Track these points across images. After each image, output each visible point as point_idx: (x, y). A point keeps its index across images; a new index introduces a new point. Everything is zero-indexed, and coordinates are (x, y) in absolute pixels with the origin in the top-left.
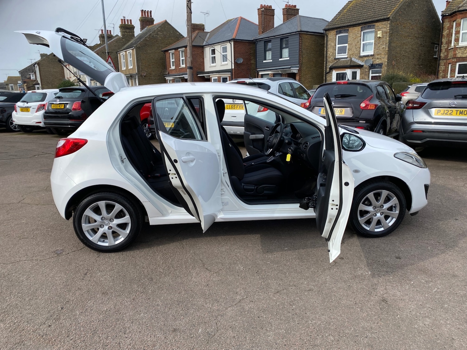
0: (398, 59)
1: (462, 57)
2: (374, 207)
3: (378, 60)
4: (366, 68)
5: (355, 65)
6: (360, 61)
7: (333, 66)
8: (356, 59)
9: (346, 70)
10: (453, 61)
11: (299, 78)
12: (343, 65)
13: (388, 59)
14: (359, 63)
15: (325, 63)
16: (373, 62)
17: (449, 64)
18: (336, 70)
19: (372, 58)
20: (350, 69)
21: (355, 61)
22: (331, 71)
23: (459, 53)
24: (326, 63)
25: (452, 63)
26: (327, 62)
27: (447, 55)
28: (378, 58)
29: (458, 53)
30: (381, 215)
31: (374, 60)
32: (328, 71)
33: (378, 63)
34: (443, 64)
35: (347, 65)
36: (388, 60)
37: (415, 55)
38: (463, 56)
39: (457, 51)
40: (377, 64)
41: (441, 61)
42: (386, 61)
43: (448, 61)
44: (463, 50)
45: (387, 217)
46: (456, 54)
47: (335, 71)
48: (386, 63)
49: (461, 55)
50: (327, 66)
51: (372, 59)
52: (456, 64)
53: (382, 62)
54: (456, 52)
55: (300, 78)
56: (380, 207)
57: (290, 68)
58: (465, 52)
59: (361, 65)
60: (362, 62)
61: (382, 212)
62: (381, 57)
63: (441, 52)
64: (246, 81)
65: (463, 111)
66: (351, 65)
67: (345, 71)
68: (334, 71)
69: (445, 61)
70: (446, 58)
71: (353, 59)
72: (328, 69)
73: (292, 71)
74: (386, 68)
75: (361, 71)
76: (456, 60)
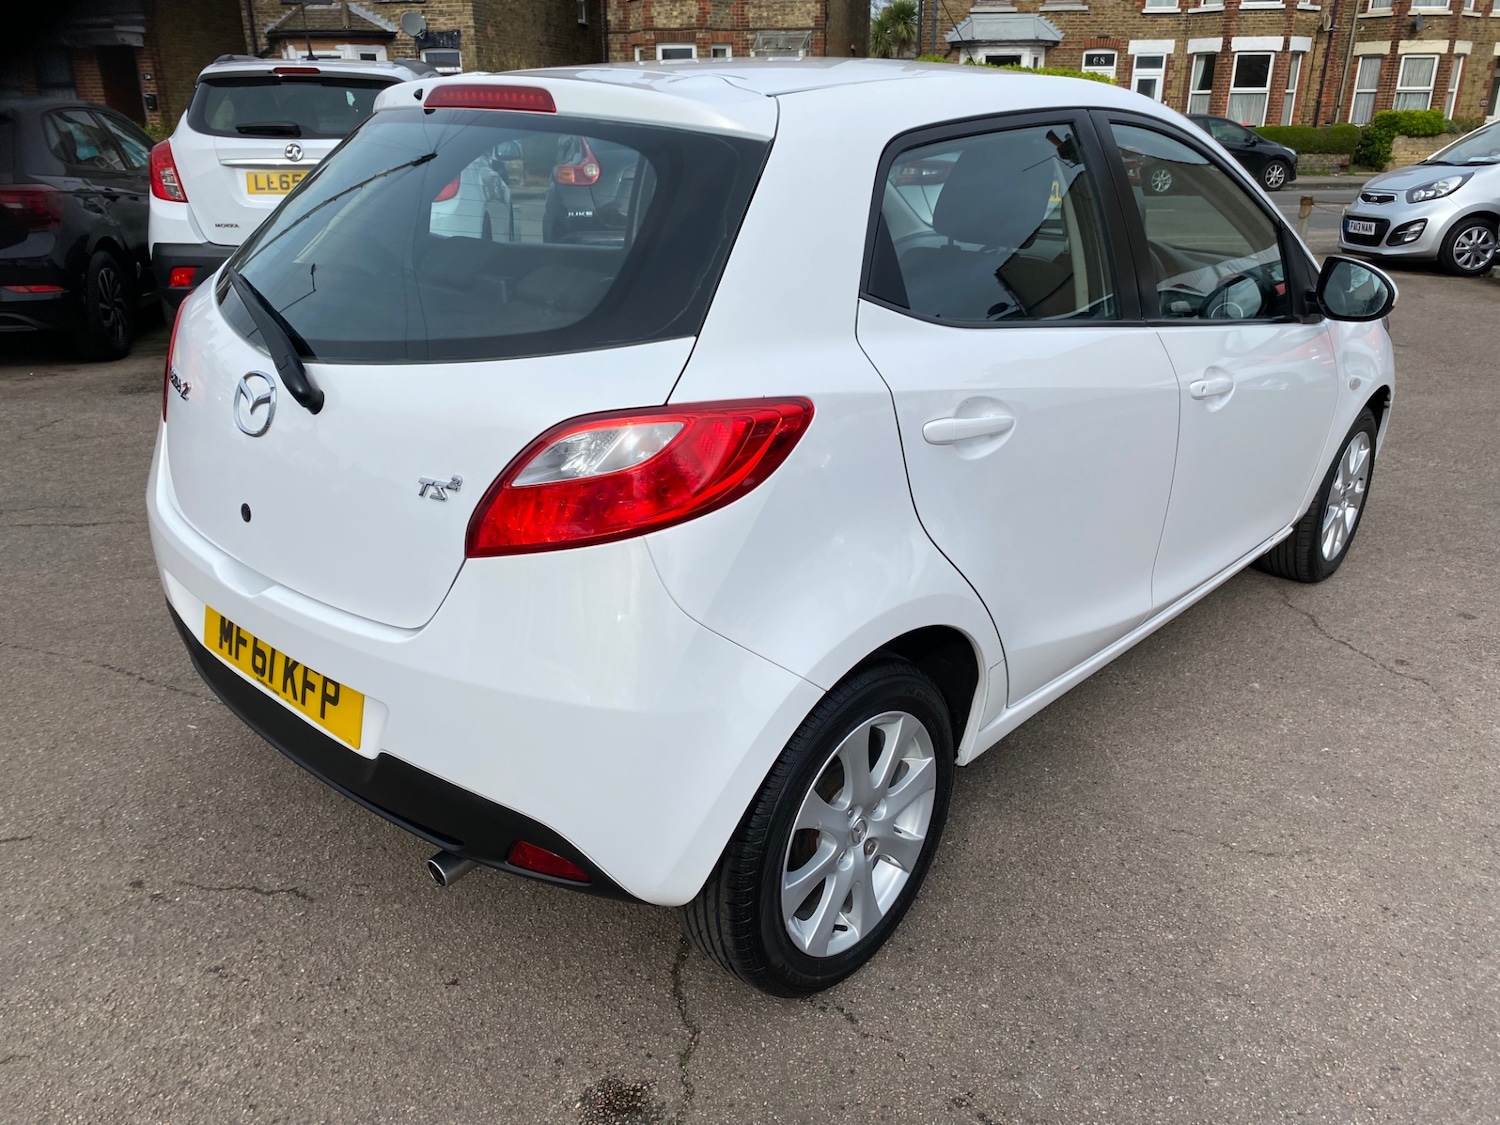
0: (499, 19)
1: (667, 27)
3: (442, 19)
4: (407, 44)
5: (366, 29)
6: (379, 17)
7: (287, 28)
8: (364, 10)
9: (338, 47)
10: (648, 37)
11: (154, 67)
12: (325, 28)
13: (474, 19)
14: (379, 24)
15: (244, 14)
16: (428, 24)
17: (634, 46)
18: (297, 45)
19: (420, 10)
20: (351, 43)
21: (362, 16)
22: (277, 47)
23: (659, 14)
24: (251, 15)
25: (646, 45)
26: (255, 13)
27: (626, 19)
28: (441, 13)
29: (656, 14)
31: (429, 17)
32: (265, 48)
33: (444, 28)
34: (618, 46)
35: (341, 28)
36: (475, 23)
37: (537, 13)
38: (672, 26)
39: (653, 10)
40: (441, 34)
41: (610, 36)
42: (471, 23)
43: (631, 39)
44: (668, 8)
46: (651, 19)
47: (296, 49)
48: (472, 31)
49: (665, 21)
50: (257, 28)
51: (423, 12)
52: (655, 49)
53: (456, 27)
54: (649, 10)
55: (158, 68)
57: (110, 26)
58: (675, 13)
59: (385, 31)
60: (390, 20)
62: (449, 9)
63: (608, 10)
64: (320, 68)
66: (353, 28)
67: (334, 49)
68: (291, 48)
69: (621, 37)
70: (623, 28)
71: (354, 8)
72: (263, 40)
73: (119, 37)
74: (473, 48)
75: (388, 53)
76: (653, 37)
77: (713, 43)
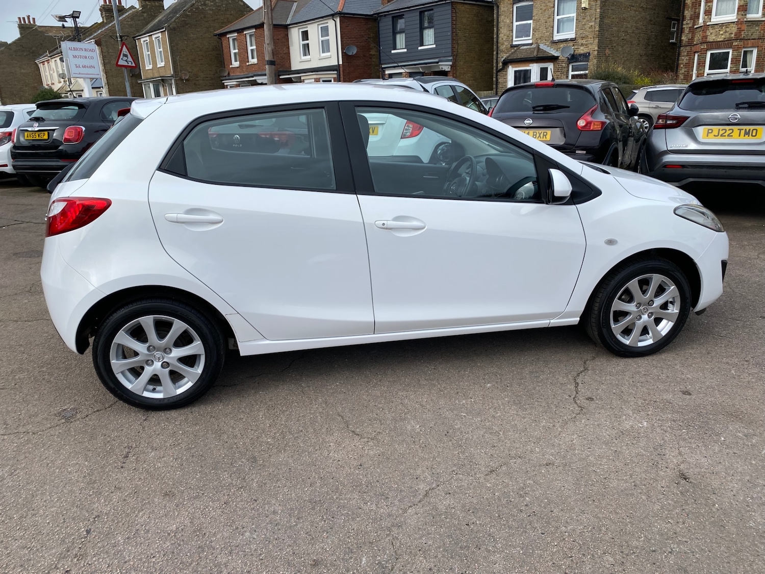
0: (615, 45)
1: (716, 40)
2: (638, 304)
3: (582, 48)
4: (563, 61)
5: (544, 56)
6: (552, 49)
7: (509, 58)
8: (546, 47)
9: (531, 65)
10: (702, 47)
12: (526, 57)
13: (598, 46)
14: (552, 53)
15: (495, 53)
16: (574, 51)
17: (695, 52)
18: (513, 66)
19: (572, 44)
20: (536, 63)
21: (544, 49)
22: (506, 67)
23: (711, 34)
24: (497, 53)
25: (700, 51)
26: (499, 52)
27: (693, 38)
28: (582, 45)
29: (709, 34)
30: (649, 317)
31: (576, 47)
32: (501, 67)
33: (582, 52)
34: (686, 53)
35: (533, 56)
36: (598, 48)
37: (641, 39)
38: (718, 40)
39: (708, 31)
40: (580, 55)
41: (682, 48)
42: (596, 48)
43: (694, 49)
44: (718, 30)
45: (658, 321)
46: (706, 37)
47: (513, 67)
48: (596, 52)
49: (714, 38)
50: (499, 59)
51: (573, 45)
52: (706, 53)
53: (588, 51)
54: (706, 32)
56: (648, 304)
57: (438, 63)
58: (721, 32)
59: (554, 56)
60: (557, 51)
61: (650, 313)
62: (587, 42)
63: (683, 34)
65: (750, 130)
66: (538, 56)
67: (529, 66)
68: (510, 67)
69: (688, 48)
70: (690, 43)
71: (542, 47)
72: (501, 64)
73: (441, 67)
74: (595, 61)
75: (554, 66)
76: (706, 47)
77: (744, 47)
